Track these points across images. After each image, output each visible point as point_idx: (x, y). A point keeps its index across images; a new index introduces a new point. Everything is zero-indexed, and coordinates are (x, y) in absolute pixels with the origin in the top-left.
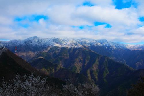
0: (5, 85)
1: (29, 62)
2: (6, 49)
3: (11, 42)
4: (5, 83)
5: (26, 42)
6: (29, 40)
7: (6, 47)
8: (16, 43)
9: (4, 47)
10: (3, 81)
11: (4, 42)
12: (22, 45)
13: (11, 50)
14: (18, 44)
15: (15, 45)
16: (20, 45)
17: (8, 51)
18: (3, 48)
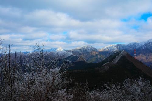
0: (113, 86)
1: (149, 66)
2: (125, 53)
3: (130, 45)
4: (114, 85)
5: (146, 45)
6: (150, 42)
7: (125, 51)
8: (135, 46)
9: (123, 50)
10: (112, 82)
11: (123, 45)
12: (142, 47)
13: (129, 53)
14: (137, 47)
15: (134, 48)
16: (139, 48)
17: (127, 54)
18: (122, 52)
